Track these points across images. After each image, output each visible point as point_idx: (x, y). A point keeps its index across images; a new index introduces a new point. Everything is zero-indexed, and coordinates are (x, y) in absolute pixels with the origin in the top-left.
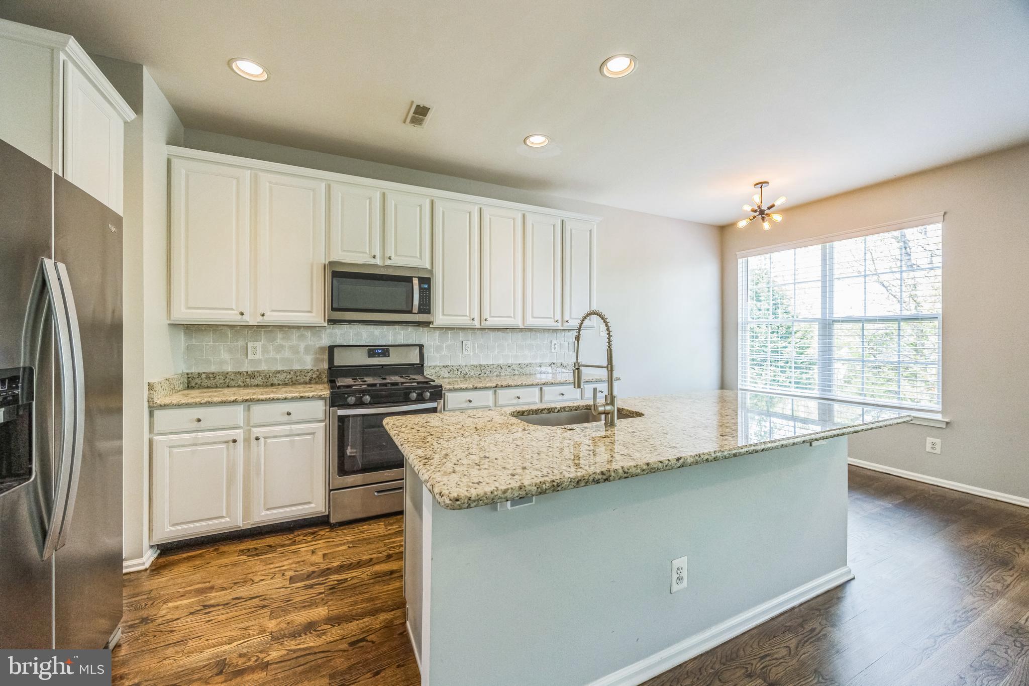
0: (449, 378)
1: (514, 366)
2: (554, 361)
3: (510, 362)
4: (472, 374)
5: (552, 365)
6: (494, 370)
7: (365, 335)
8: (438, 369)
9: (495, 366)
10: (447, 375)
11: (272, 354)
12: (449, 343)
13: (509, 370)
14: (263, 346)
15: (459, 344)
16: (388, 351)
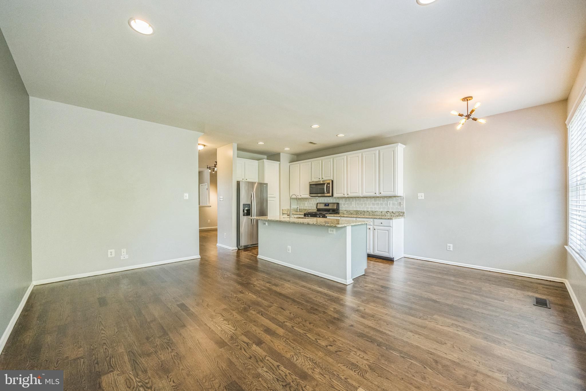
0: (347, 214)
1: (370, 212)
2: (388, 211)
3: (369, 210)
4: (354, 213)
5: (388, 212)
6: (362, 213)
7: (326, 200)
8: (343, 211)
9: (362, 211)
10: (346, 213)
11: (309, 205)
12: (348, 202)
13: (368, 213)
14: (307, 203)
15: (350, 202)
16: (329, 204)
